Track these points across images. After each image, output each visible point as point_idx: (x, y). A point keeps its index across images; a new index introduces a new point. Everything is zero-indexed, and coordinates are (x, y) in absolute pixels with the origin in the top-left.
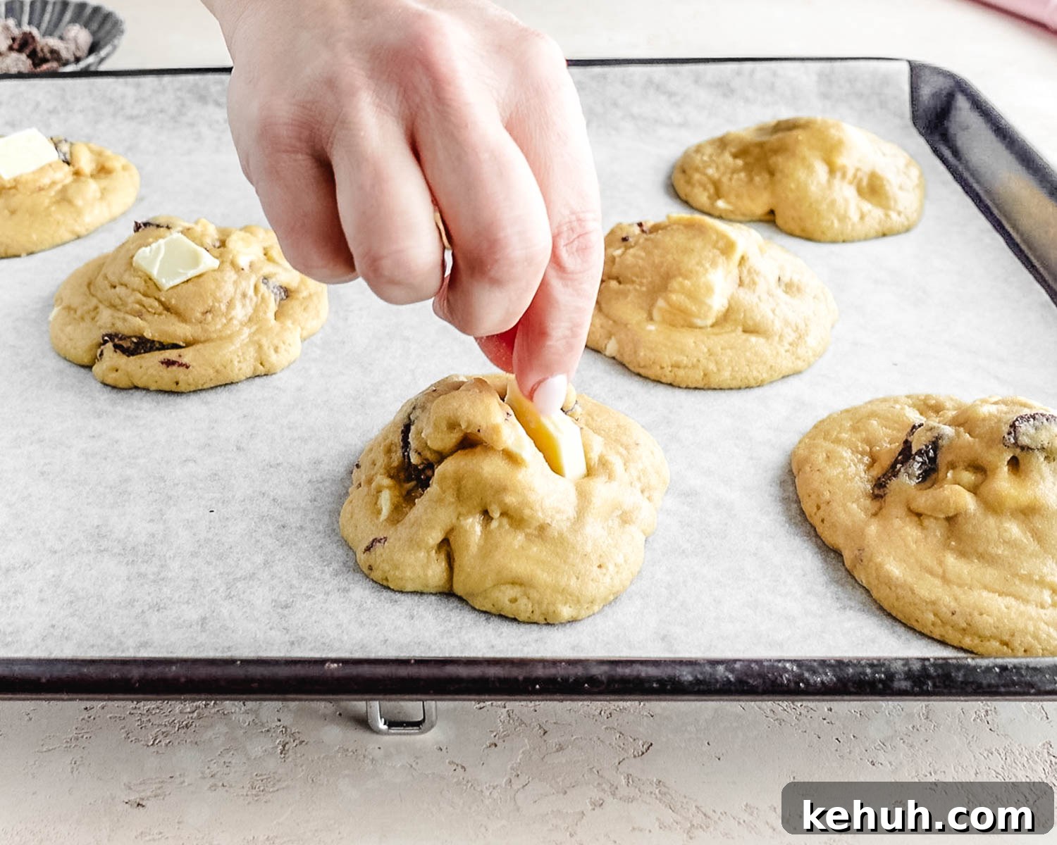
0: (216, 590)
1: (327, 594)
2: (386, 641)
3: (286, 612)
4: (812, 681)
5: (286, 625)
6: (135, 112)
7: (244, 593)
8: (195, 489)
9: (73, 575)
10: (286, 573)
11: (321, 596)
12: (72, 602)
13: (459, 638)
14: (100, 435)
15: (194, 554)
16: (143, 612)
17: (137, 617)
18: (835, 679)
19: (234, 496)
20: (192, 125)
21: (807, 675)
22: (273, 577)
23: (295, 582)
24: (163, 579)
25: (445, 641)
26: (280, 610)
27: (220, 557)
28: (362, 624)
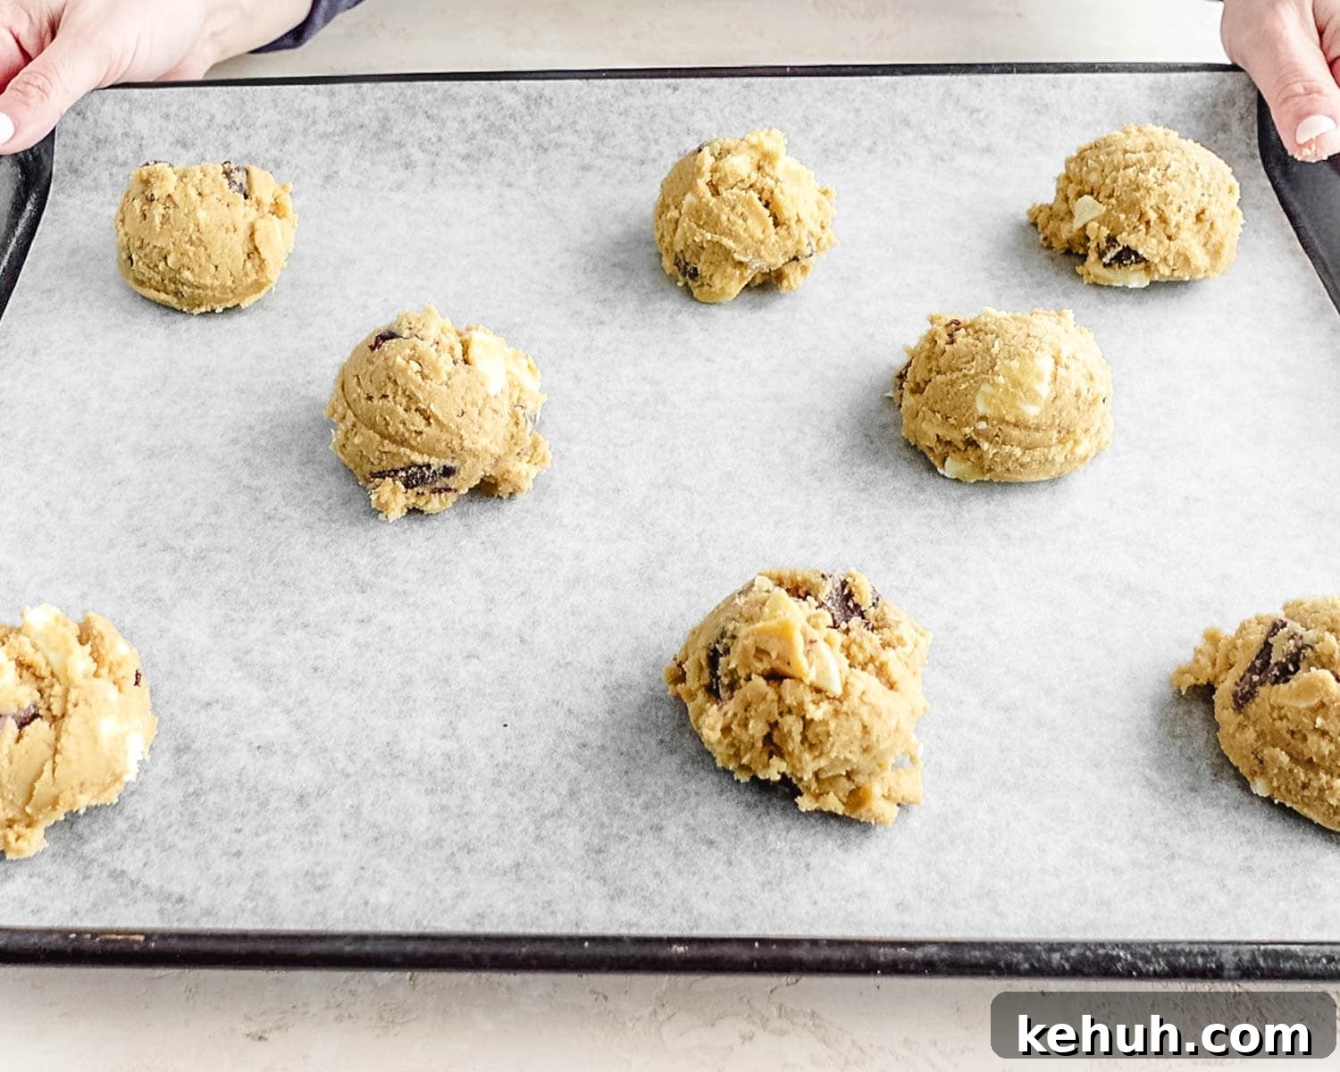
0: (525, 830)
1: (640, 833)
2: (707, 894)
3: (601, 857)
4: (1144, 970)
5: (602, 874)
6: (330, 129)
7: (555, 833)
8: (484, 695)
9: (372, 805)
10: (595, 808)
11: (634, 837)
12: (376, 839)
13: (781, 891)
14: (370, 620)
15: (496, 783)
16: (453, 854)
17: (448, 860)
18: (1166, 968)
19: (526, 705)
20: (399, 145)
21: (1140, 964)
22: (581, 814)
23: (605, 819)
24: (467, 814)
25: (767, 895)
26: (593, 855)
27: (523, 787)
28: (680, 873)
